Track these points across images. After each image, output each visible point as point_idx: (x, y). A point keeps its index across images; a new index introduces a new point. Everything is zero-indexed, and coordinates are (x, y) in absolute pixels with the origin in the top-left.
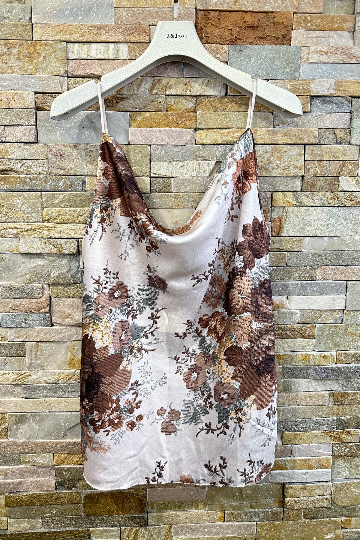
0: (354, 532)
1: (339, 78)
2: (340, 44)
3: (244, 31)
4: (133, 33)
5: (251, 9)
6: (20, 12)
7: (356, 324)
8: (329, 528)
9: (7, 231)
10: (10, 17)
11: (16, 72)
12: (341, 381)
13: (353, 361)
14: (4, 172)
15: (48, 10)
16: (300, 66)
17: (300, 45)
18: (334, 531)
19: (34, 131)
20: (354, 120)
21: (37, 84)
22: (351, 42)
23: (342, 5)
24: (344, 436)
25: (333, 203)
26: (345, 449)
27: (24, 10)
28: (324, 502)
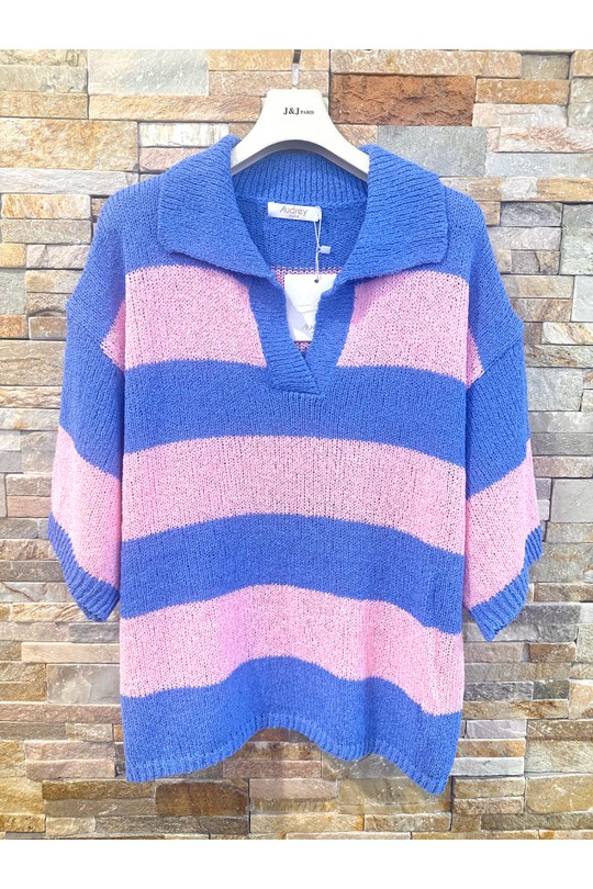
1: (544, 175)
3: (402, 104)
4: (236, 109)
5: (412, 72)
17: (485, 125)
20: (566, 238)
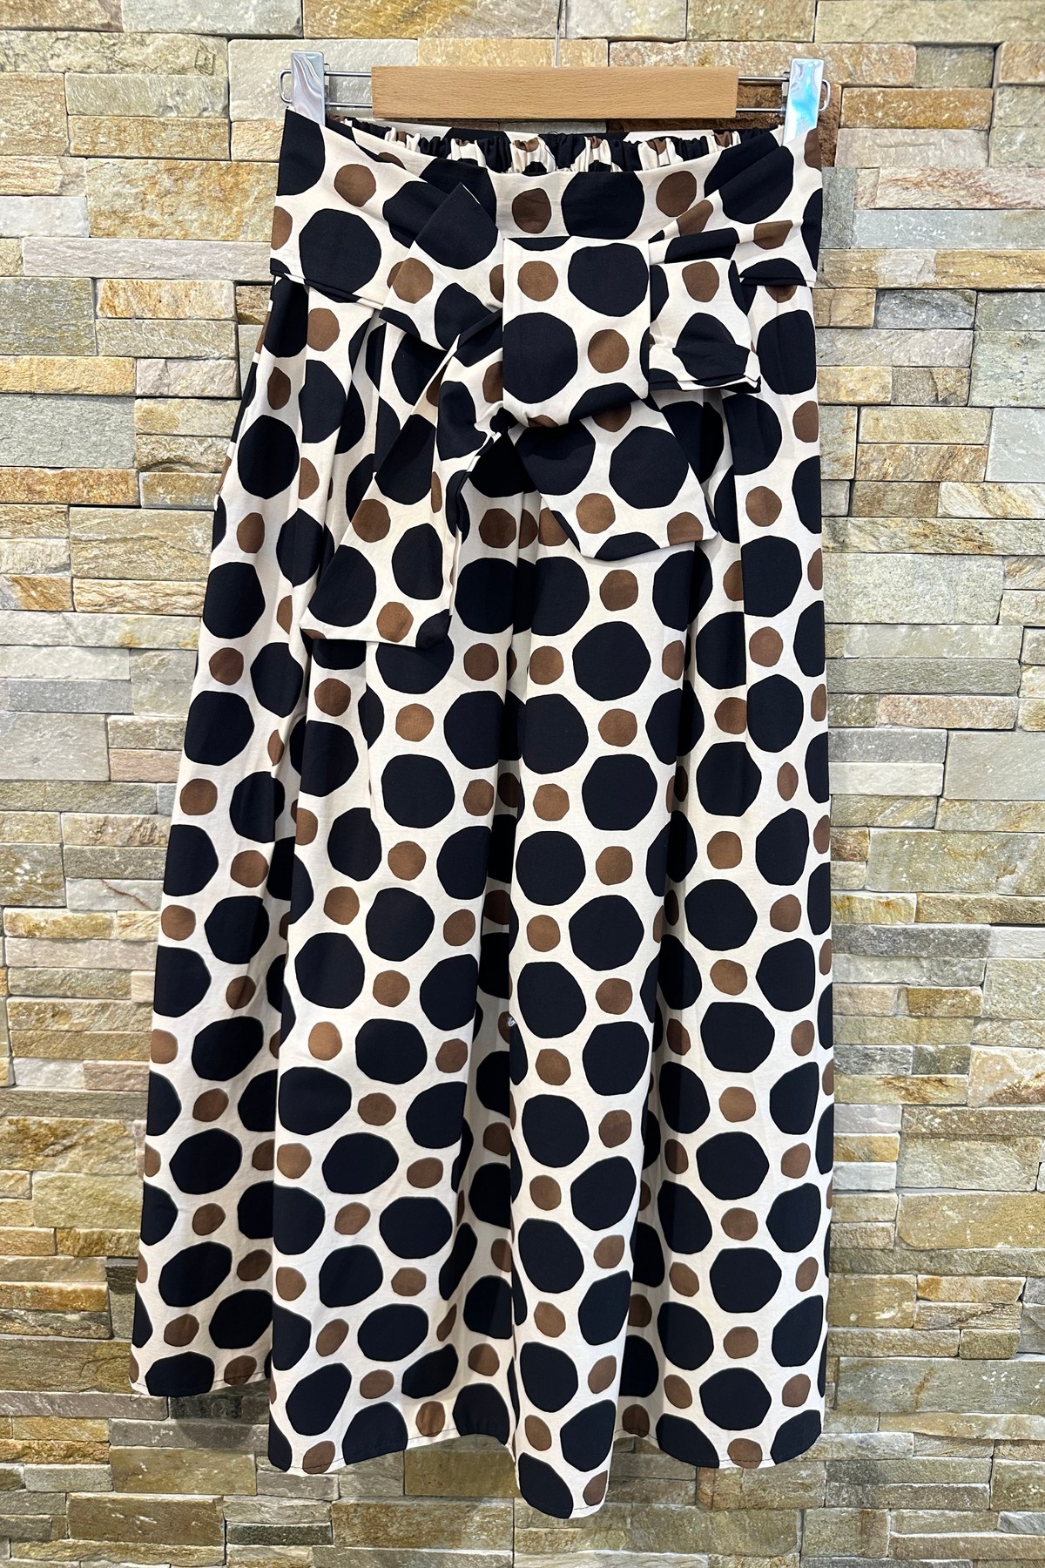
0: (946, 1308)
2: (954, 161)
6: (203, 95)
7: (969, 832)
8: (888, 1297)
9: (174, 599)
10: (181, 107)
11: (195, 234)
12: (927, 961)
13: (956, 917)
14: (167, 465)
15: (265, 86)
16: (854, 217)
18: (900, 1305)
19: (231, 372)
21: (240, 263)
22: (980, 156)
23: (963, 65)
24: (929, 1088)
25: (923, 546)
26: (932, 1119)
27: (213, 89)
28: (877, 1236)
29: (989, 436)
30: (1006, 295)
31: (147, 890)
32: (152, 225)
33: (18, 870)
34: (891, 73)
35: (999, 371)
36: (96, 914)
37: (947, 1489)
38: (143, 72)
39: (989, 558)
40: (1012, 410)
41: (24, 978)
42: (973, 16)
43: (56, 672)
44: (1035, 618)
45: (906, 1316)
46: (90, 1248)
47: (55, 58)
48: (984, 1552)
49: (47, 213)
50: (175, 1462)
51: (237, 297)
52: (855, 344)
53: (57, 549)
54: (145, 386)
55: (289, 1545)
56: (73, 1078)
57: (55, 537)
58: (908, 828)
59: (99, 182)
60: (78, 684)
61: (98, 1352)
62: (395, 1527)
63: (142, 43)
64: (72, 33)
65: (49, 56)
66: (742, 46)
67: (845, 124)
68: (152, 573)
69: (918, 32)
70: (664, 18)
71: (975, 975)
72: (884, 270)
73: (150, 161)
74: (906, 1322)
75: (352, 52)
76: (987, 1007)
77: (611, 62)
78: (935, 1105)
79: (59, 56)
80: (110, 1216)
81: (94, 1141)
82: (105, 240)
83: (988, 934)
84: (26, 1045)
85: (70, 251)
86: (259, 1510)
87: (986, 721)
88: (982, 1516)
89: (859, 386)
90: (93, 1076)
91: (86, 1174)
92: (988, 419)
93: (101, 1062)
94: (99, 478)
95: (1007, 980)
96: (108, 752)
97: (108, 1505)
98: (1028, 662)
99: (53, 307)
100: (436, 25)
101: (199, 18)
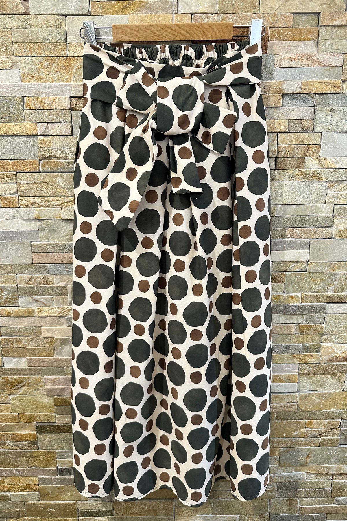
29: (321, 142)
30: (325, 95)
31: (46, 300)
32: (42, 78)
33: (3, 294)
34: (285, 23)
35: (323, 120)
36: (29, 308)
37: (317, 491)
38: (38, 28)
39: (322, 182)
40: (328, 133)
41: (6, 330)
42: (311, 3)
43: (14, 228)
44: (337, 201)
45: (302, 434)
46: (31, 419)
47: (8, 24)
48: (330, 511)
49: (7, 75)
50: (61, 490)
51: (71, 102)
52: (276, 113)
53: (13, 187)
54: (41, 132)
55: (100, 516)
56: (23, 363)
57: (12, 183)
58: (298, 272)
59: (24, 64)
60: (21, 231)
61: (34, 454)
62: (135, 509)
63: (37, 18)
64: (13, 15)
65: (6, 23)
66: (235, 15)
67: (270, 40)
68: (45, 194)
69: (293, 9)
70: (210, 6)
71: (321, 320)
72: (284, 88)
73: (41, 57)
74: (302, 435)
75: (107, 20)
76: (326, 330)
77: (193, 21)
78: (309, 363)
79: (9, 23)
80: (37, 409)
81: (31, 384)
82: (26, 84)
83: (325, 306)
84: (7, 352)
85: (15, 88)
86: (89, 505)
87: (322, 236)
88: (329, 499)
89: (277, 126)
90: (30, 362)
91: (28, 395)
92: (320, 136)
93: (32, 357)
94: (26, 163)
95: (332, 321)
96: (32, 254)
97: (39, 505)
98: (335, 216)
99: (10, 107)
100: (134, 10)
101: (56, 9)
